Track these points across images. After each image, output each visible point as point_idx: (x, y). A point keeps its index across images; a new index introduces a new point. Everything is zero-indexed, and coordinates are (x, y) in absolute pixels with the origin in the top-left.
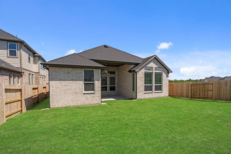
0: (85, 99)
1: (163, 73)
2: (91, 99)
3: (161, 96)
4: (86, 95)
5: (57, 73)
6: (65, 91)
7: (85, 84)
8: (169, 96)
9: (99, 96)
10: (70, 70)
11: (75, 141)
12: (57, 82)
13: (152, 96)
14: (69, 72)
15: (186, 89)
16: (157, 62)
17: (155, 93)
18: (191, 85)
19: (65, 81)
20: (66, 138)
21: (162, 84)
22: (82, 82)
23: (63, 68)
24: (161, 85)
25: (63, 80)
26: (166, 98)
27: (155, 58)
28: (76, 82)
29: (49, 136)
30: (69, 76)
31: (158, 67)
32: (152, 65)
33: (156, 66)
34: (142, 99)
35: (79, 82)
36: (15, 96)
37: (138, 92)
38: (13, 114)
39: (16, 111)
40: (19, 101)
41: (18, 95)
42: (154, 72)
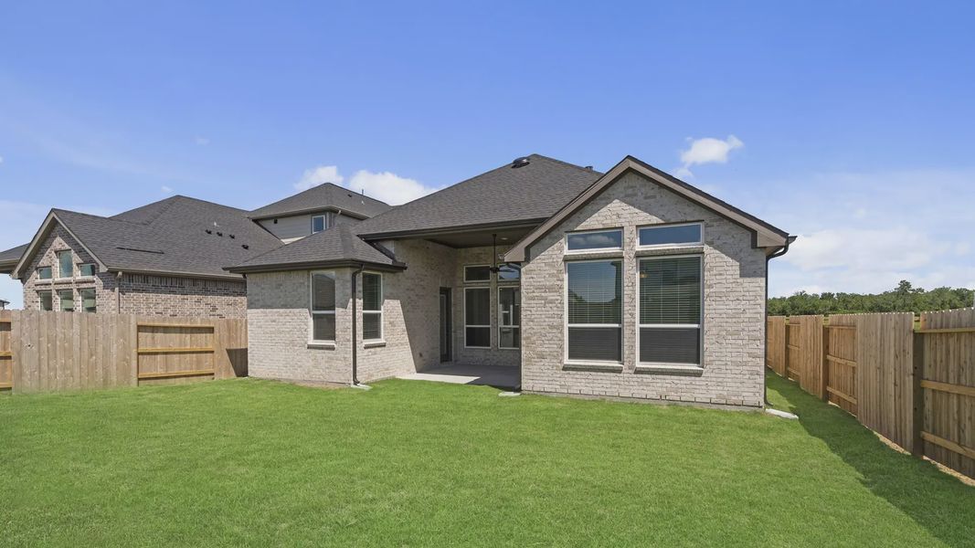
0: (312, 363)
2: (327, 365)
4: (313, 351)
5: (259, 289)
7: (315, 317)
9: (345, 358)
13: (613, 391)
16: (651, 193)
17: (638, 371)
21: (704, 318)
22: (304, 310)
23: (268, 274)
24: (696, 326)
25: (269, 307)
27: (630, 170)
31: (662, 222)
32: (618, 216)
33: (650, 217)
34: (550, 395)
35: (298, 310)
36: (189, 341)
37: (529, 360)
38: (175, 377)
39: (188, 372)
40: (206, 352)
41: (203, 341)
42: (632, 256)
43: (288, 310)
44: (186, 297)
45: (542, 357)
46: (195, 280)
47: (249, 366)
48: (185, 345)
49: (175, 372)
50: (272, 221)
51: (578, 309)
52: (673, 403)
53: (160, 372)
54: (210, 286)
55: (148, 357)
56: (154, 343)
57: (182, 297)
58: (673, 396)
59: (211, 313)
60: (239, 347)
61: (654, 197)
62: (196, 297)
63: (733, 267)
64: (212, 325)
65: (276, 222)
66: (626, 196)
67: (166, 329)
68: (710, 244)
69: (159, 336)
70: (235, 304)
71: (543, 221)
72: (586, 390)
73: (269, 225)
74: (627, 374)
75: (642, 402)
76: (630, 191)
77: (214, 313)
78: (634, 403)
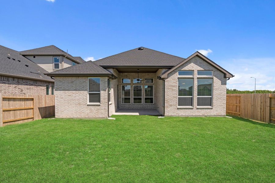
0: (89, 111)
1: (214, 78)
2: (96, 111)
3: (209, 114)
4: (90, 107)
5: (62, 83)
6: (69, 101)
7: (90, 94)
8: (227, 115)
9: (105, 109)
10: (74, 79)
11: (73, 166)
12: (62, 92)
13: (191, 114)
14: (73, 82)
15: (261, 106)
16: (201, 62)
17: (197, 109)
18: (271, 98)
19: (69, 91)
20: (62, 162)
21: (213, 95)
22: (86, 92)
23: (67, 77)
24: (211, 97)
25: (67, 90)
26: (219, 118)
27: (197, 55)
28: (79, 92)
29: (40, 159)
30: (73, 85)
31: (204, 70)
32: (193, 67)
33: (201, 68)
34: (174, 117)
35: (83, 92)
36: (23, 105)
37: (167, 107)
38: (18, 121)
39: (23, 118)
40: (30, 109)
41: (29, 104)
42: (196, 78)
43: (77, 92)
44: (10, 85)
45: (171, 106)
46: (14, 78)
47: (55, 113)
48: (22, 106)
49: (18, 118)
50: (33, 57)
51: (181, 92)
52: (206, 116)
53: (12, 119)
54: (20, 81)
55: (7, 112)
56: (9, 106)
57: (8, 85)
58: (206, 115)
59: (21, 92)
60: (42, 107)
61: (202, 63)
62: (14, 86)
63: (220, 82)
64: (32, 98)
65: (34, 57)
66: (195, 62)
67: (14, 99)
68: (215, 76)
69: (11, 102)
70: (30, 89)
71: (172, 67)
72: (184, 114)
73: (32, 58)
74: (195, 109)
75: (198, 116)
76: (196, 61)
77: (22, 92)
78: (196, 117)
